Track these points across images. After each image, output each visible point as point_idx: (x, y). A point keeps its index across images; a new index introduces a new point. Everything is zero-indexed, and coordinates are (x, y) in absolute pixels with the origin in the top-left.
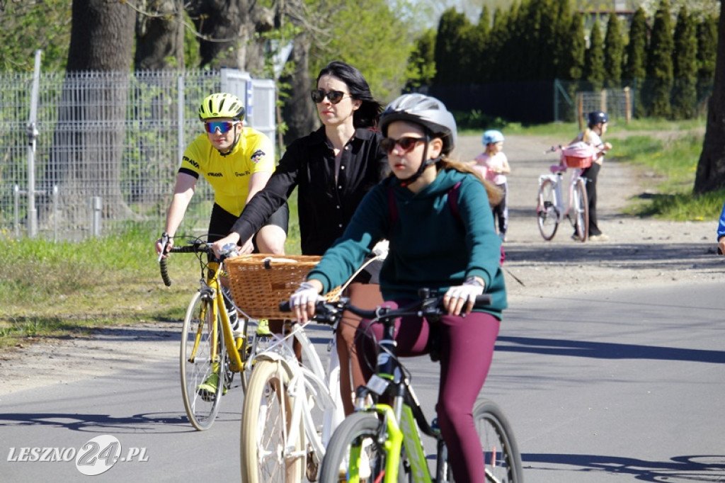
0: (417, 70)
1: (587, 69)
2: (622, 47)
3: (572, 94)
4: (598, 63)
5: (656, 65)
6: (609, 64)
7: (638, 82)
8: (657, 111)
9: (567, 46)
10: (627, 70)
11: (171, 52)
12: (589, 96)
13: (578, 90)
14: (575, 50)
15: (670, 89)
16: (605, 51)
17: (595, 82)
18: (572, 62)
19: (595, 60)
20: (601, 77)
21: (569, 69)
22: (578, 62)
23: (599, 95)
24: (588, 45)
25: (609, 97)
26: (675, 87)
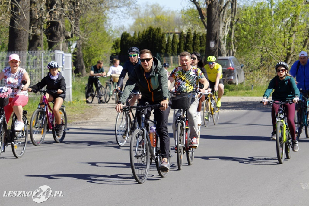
0: (115, 50)
1: (167, 50)
2: (177, 43)
3: (162, 57)
4: (170, 48)
5: (187, 49)
6: (173, 48)
9: (160, 43)
10: (179, 50)
11: (40, 45)
12: (167, 58)
13: (164, 56)
14: (163, 44)
16: (172, 44)
17: (169, 54)
18: (162, 48)
19: (169, 47)
20: (171, 52)
21: (161, 50)
22: (164, 48)
23: (170, 58)
24: (167, 43)
25: (173, 59)
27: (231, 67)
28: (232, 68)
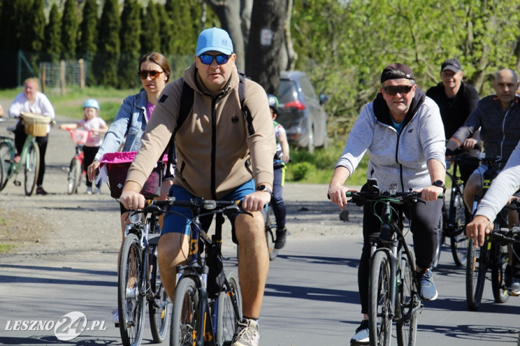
1: (47, 43)
2: (77, 25)
3: (34, 63)
4: (56, 38)
5: (106, 42)
6: (65, 38)
7: (90, 55)
8: (106, 80)
9: (29, 22)
10: (81, 44)
12: (50, 66)
13: (38, 63)
14: (37, 26)
15: (117, 62)
16: (62, 28)
17: (54, 54)
18: (34, 36)
19: (54, 35)
20: (58, 50)
21: (31, 42)
22: (39, 37)
23: (58, 66)
24: (47, 22)
25: (66, 68)
26: (121, 60)
27: (298, 102)
28: (300, 106)
